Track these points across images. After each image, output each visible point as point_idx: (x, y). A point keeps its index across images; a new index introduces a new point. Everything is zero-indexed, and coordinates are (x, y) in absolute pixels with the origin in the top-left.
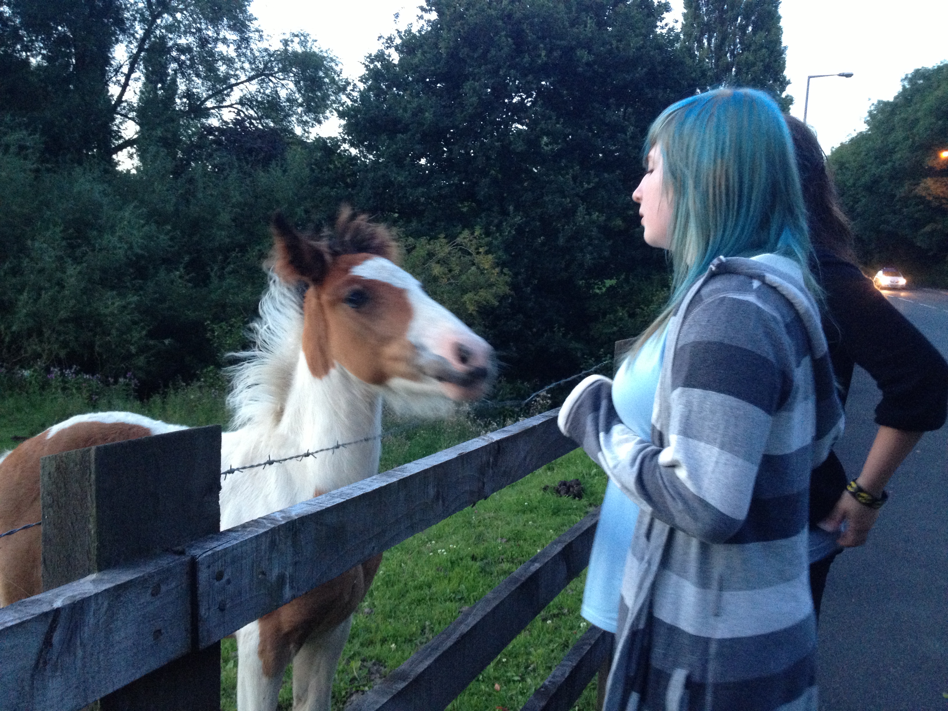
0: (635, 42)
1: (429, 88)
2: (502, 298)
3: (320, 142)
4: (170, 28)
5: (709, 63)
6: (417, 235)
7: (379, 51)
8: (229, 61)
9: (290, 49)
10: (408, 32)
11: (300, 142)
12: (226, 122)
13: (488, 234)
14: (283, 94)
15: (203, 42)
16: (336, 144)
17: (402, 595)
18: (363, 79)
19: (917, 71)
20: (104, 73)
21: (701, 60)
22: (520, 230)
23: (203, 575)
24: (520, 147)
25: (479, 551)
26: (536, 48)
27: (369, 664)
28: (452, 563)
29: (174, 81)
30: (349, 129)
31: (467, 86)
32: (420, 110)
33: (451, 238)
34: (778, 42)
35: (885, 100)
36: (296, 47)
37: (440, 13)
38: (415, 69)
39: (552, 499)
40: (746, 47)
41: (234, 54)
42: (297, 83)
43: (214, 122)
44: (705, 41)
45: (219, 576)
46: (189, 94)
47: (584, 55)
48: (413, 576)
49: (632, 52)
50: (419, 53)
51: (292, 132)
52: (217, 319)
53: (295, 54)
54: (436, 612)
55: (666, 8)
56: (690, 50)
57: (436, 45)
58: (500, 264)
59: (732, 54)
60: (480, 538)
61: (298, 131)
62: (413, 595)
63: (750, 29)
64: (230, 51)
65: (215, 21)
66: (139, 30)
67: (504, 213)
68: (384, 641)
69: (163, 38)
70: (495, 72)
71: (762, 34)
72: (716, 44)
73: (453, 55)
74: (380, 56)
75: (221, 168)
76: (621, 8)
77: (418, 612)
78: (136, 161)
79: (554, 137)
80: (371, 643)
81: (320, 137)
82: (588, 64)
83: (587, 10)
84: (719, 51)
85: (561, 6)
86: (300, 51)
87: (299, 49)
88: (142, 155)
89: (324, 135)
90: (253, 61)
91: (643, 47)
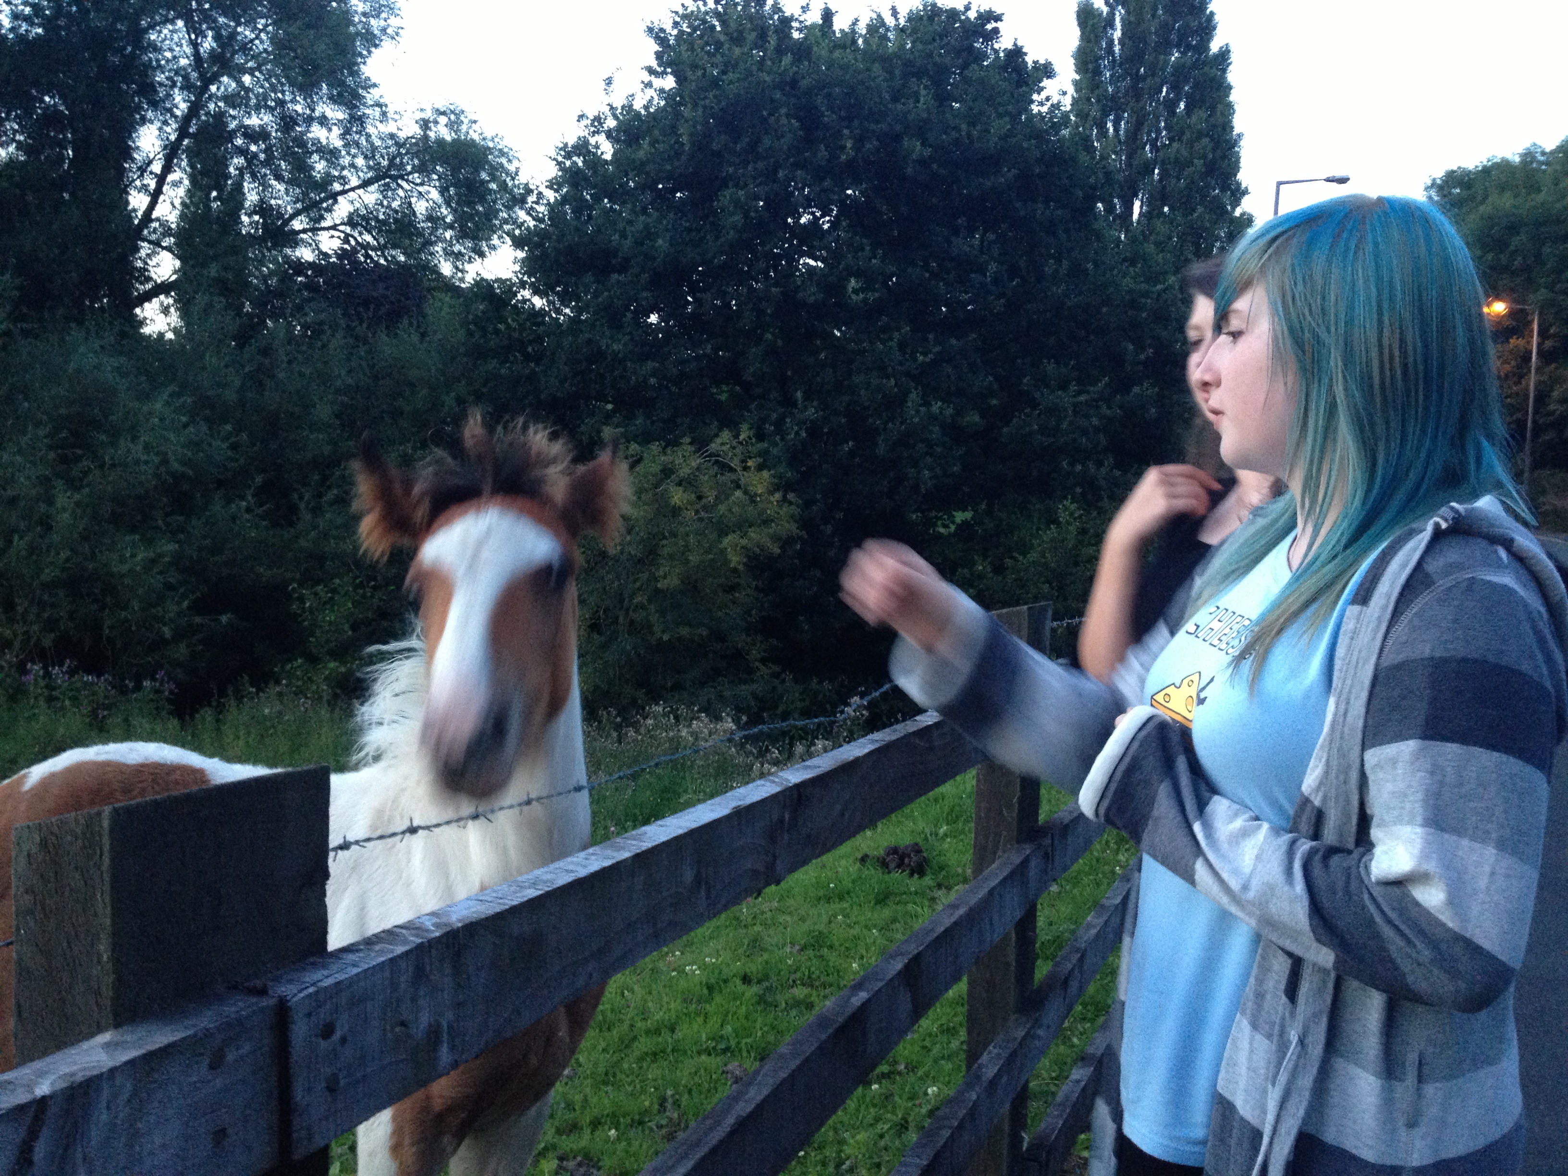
0: (999, 126)
2: (786, 542)
3: (483, 287)
5: (1117, 160)
6: (645, 439)
7: (579, 138)
8: (331, 155)
9: (432, 135)
10: (628, 108)
12: (326, 255)
13: (760, 436)
14: (421, 207)
15: (288, 122)
16: (508, 288)
17: (626, 1043)
19: (1450, 175)
20: (121, 172)
22: (814, 431)
23: (300, 1030)
24: (811, 294)
25: (753, 968)
26: (838, 134)
27: (571, 1164)
28: (710, 988)
30: (530, 266)
32: (649, 235)
33: (701, 444)
34: (1227, 126)
36: (442, 131)
37: (680, 79)
38: (639, 168)
39: (873, 875)
41: (338, 143)
42: (443, 191)
43: (306, 254)
44: (1110, 125)
45: (327, 1031)
46: (262, 209)
47: (915, 148)
50: (645, 143)
51: (435, 270)
52: (309, 580)
53: (440, 142)
55: (1046, 71)
57: (674, 128)
58: (782, 486)
59: (1154, 147)
60: (756, 945)
61: (446, 268)
62: (644, 1044)
63: (1182, 105)
64: (333, 138)
65: (307, 88)
66: (181, 103)
67: (789, 402)
68: (596, 1124)
69: (220, 116)
70: (770, 174)
71: (1200, 114)
72: (1127, 131)
73: (701, 144)
76: (973, 72)
77: (654, 1072)
78: (174, 319)
79: (868, 279)
80: (574, 1128)
81: (482, 279)
82: (922, 162)
83: (919, 74)
84: (1133, 141)
85: (877, 68)
86: (448, 138)
87: (448, 136)
88: (185, 308)
89: (489, 276)
90: (370, 154)
91: (1010, 134)
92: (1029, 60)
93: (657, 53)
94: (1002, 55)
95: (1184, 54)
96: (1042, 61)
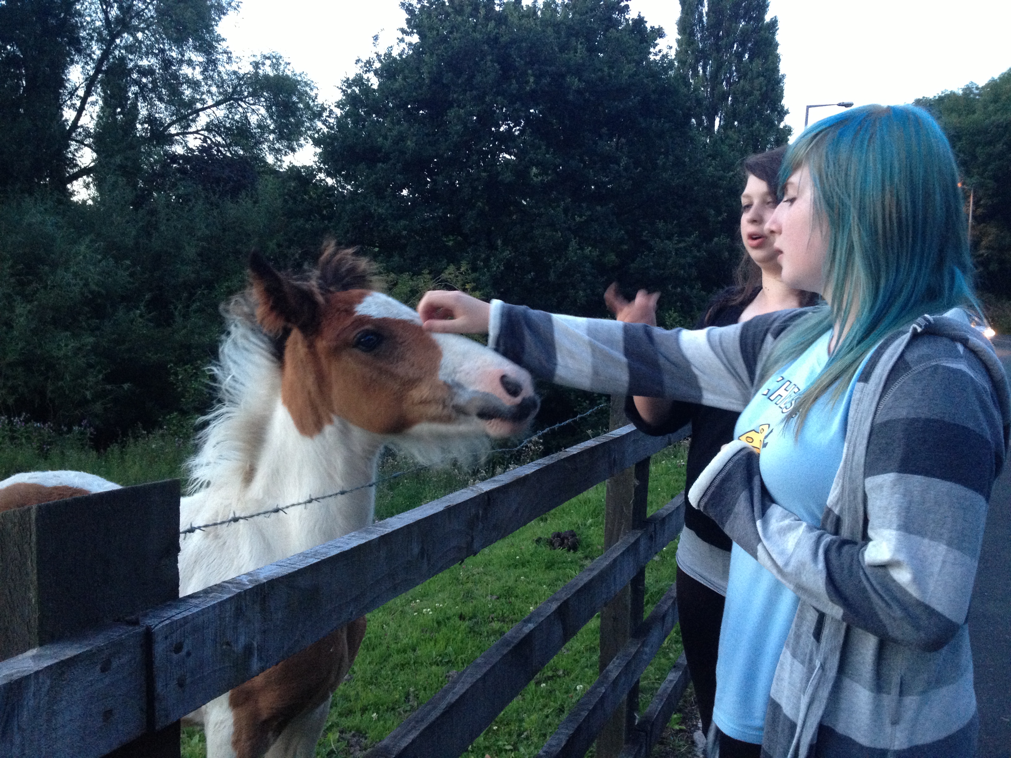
0: (628, 68)
1: (411, 115)
3: (294, 171)
4: (130, 49)
5: (704, 91)
6: (400, 270)
7: (357, 75)
8: (194, 85)
11: (272, 171)
12: (192, 150)
13: (474, 269)
14: (253, 119)
15: (167, 63)
16: (311, 172)
17: (385, 658)
18: (339, 105)
21: (696, 89)
22: (509, 266)
23: (160, 648)
24: (508, 177)
25: (468, 609)
26: (525, 73)
27: (348, 736)
28: (439, 623)
29: (135, 106)
30: (325, 158)
31: (451, 113)
32: (401, 138)
33: (436, 273)
34: (776, 70)
36: (267, 70)
37: (422, 36)
38: (395, 94)
39: (545, 551)
40: (742, 75)
41: (200, 77)
42: (268, 108)
43: (179, 150)
44: (700, 69)
45: (178, 648)
46: (150, 120)
47: (574, 82)
48: (396, 638)
49: (624, 79)
52: (181, 361)
53: (266, 77)
54: (421, 678)
56: (684, 79)
60: (469, 596)
61: (270, 159)
62: (396, 659)
63: (747, 56)
64: (196, 74)
65: (179, 42)
66: (97, 51)
67: (492, 247)
68: (364, 710)
69: (122, 59)
70: (480, 99)
72: (711, 73)
73: (436, 80)
74: (358, 81)
75: (185, 199)
76: (612, 33)
77: (401, 677)
78: (93, 191)
79: (543, 167)
80: (350, 712)
81: (294, 166)
82: (579, 92)
83: (577, 35)
84: (715, 78)
85: (550, 30)
86: (272, 74)
87: (271, 73)
88: (100, 184)
89: (298, 164)
90: (221, 84)
91: (636, 74)
92: (648, 26)
93: (407, 19)
94: (630, 22)
95: (748, 23)
96: (657, 27)
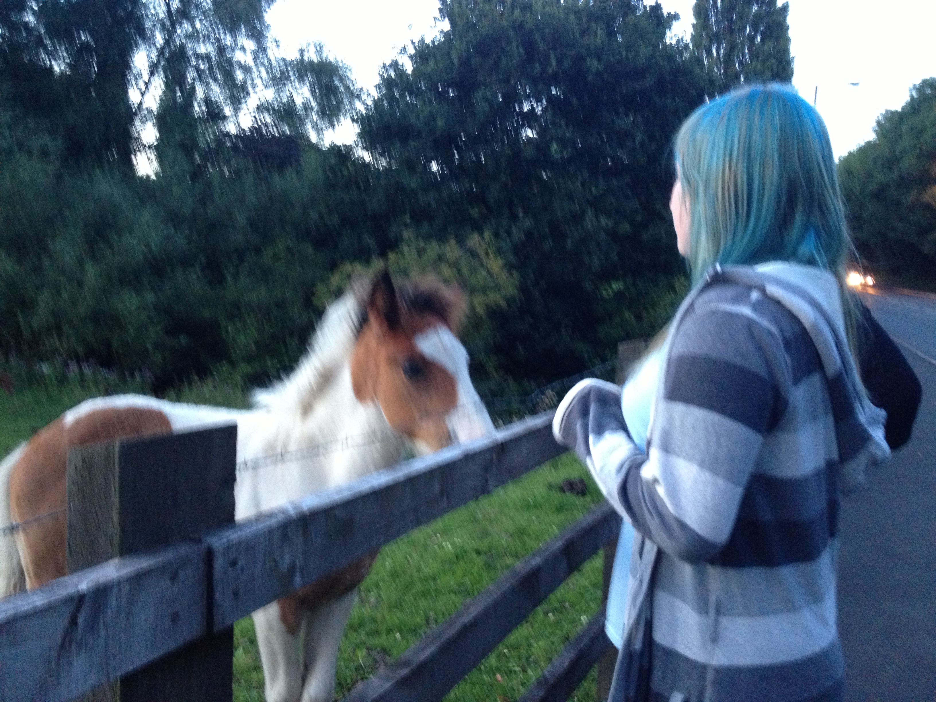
0: (644, 51)
1: (442, 96)
3: (335, 149)
4: (188, 36)
5: (718, 72)
7: (393, 61)
9: (306, 58)
10: (422, 42)
11: (316, 148)
14: (299, 101)
15: (221, 50)
16: (349, 149)
18: (378, 87)
19: (925, 82)
20: (124, 76)
21: (711, 70)
23: (219, 564)
24: (529, 152)
25: (483, 545)
26: (547, 57)
27: (374, 653)
28: (457, 557)
29: (193, 89)
30: (362, 135)
31: (479, 94)
32: (432, 117)
33: (461, 241)
34: (786, 51)
35: (893, 109)
36: (312, 56)
37: (453, 23)
38: (428, 77)
39: (557, 497)
40: (754, 55)
41: (251, 63)
42: (313, 92)
43: (231, 128)
44: (714, 51)
45: (233, 564)
46: (208, 101)
47: (593, 64)
48: (419, 570)
49: (641, 61)
50: (431, 63)
51: (308, 139)
53: (311, 63)
54: (440, 605)
55: (676, 17)
56: (699, 61)
57: (449, 54)
58: (509, 267)
59: (741, 63)
61: (313, 137)
63: (759, 39)
64: (246, 58)
65: (233, 30)
66: (159, 39)
68: (389, 631)
69: (182, 47)
70: (507, 81)
71: (770, 45)
72: (725, 55)
73: (465, 62)
74: (395, 65)
75: (237, 173)
76: (631, 18)
77: (423, 603)
78: (155, 165)
79: (563, 143)
80: (376, 633)
81: (335, 145)
82: (599, 74)
83: (597, 19)
84: (728, 60)
85: (572, 17)
87: (315, 59)
89: (339, 143)
92: (665, 12)
93: (440, 9)
94: (648, 9)
95: (760, 7)
96: (673, 13)
